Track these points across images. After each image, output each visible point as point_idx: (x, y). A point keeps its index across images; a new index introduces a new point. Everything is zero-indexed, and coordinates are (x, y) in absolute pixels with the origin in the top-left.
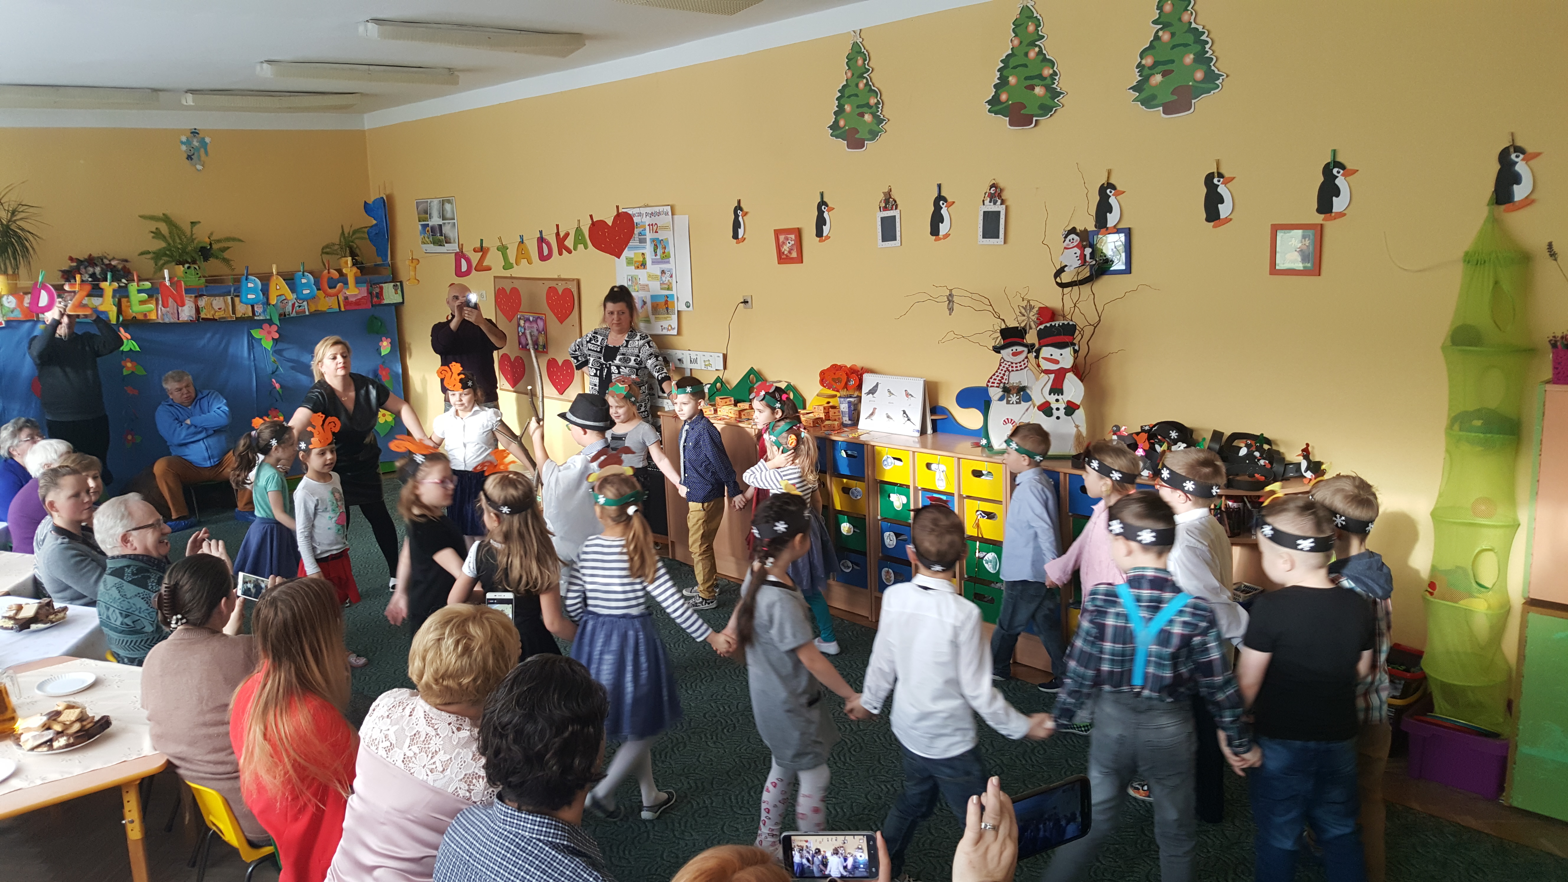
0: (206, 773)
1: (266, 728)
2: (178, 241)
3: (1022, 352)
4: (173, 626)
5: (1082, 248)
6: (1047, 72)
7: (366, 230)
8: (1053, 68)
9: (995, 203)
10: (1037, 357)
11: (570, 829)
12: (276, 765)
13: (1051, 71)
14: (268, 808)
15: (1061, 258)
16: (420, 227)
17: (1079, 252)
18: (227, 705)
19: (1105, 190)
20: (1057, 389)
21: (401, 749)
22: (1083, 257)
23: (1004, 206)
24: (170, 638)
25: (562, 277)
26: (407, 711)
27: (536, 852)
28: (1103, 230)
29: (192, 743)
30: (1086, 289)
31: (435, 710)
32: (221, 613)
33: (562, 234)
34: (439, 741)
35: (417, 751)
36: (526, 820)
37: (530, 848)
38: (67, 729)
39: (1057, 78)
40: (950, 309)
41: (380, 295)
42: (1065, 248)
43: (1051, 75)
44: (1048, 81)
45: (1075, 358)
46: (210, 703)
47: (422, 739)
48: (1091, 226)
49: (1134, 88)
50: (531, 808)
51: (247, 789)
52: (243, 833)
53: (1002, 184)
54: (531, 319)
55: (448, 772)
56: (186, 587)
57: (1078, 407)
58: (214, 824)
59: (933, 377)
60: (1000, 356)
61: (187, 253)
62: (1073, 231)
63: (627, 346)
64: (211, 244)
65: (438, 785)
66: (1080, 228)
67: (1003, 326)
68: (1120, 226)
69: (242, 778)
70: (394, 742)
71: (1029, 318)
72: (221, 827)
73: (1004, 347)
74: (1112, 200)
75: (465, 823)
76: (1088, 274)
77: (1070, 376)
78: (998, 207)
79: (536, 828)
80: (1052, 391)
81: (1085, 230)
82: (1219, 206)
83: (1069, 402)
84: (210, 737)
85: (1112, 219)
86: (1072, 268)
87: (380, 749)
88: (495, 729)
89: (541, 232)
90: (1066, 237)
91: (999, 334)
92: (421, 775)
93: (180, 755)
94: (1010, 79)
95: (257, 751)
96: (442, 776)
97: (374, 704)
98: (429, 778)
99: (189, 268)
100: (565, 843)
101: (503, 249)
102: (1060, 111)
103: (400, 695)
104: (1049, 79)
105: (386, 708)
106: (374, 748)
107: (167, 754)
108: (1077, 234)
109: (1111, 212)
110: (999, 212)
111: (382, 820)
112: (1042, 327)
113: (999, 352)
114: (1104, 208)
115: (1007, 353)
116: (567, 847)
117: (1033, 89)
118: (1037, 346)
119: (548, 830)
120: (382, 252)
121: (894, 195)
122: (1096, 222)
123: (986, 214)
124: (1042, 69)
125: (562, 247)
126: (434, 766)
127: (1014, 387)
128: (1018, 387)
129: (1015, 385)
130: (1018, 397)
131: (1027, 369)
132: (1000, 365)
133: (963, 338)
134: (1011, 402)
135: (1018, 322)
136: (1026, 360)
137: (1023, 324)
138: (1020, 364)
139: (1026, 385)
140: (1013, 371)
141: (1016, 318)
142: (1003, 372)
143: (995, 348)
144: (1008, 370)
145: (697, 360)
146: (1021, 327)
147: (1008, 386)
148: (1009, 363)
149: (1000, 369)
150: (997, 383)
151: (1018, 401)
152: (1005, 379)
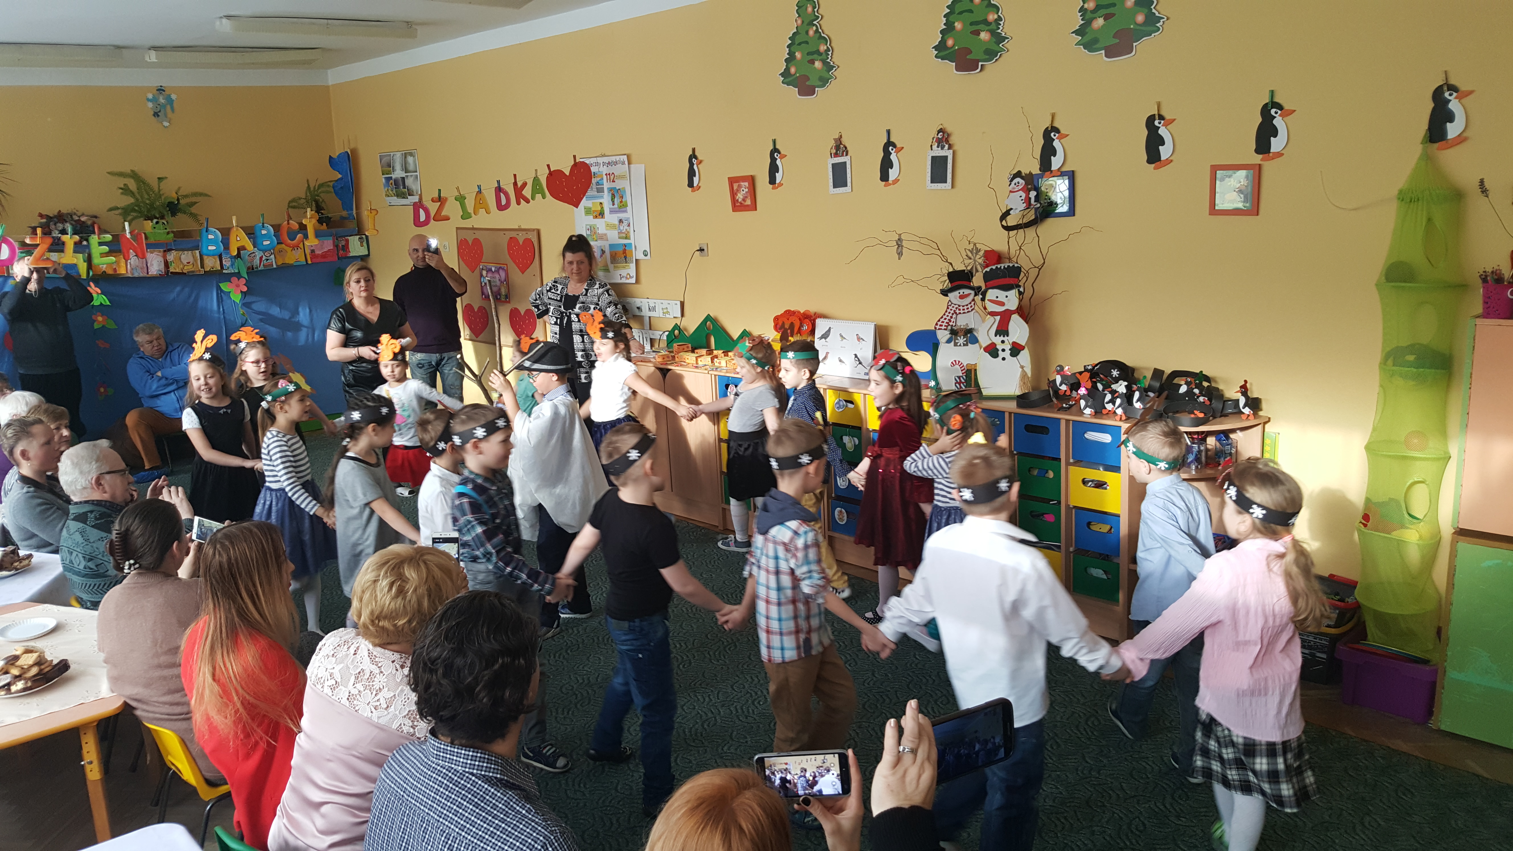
0: (162, 714)
1: (214, 668)
2: (146, 196)
3: (969, 294)
4: (126, 571)
5: (1027, 191)
6: (992, 17)
7: (331, 184)
8: (997, 13)
9: (942, 149)
10: (983, 299)
11: (503, 762)
12: (227, 706)
13: (996, 16)
14: (220, 746)
15: (1007, 202)
16: (384, 180)
17: (1024, 195)
18: (178, 648)
19: (1050, 133)
20: (1002, 331)
21: (346, 687)
22: (1028, 200)
23: (951, 151)
24: (125, 582)
25: (523, 227)
26: (352, 650)
27: (469, 786)
28: (1048, 173)
29: (147, 685)
30: (1030, 232)
31: (379, 649)
32: (173, 556)
33: (519, 184)
34: (383, 679)
35: (362, 689)
36: (458, 755)
37: (462, 782)
38: (25, 673)
39: (1001, 23)
40: (899, 254)
41: (346, 247)
42: (1011, 192)
43: (996, 20)
44: (993, 26)
45: (1020, 300)
46: (164, 646)
47: (366, 677)
48: (1036, 170)
49: (1076, 32)
50: (464, 742)
51: (199, 729)
52: (201, 772)
53: (949, 129)
54: (493, 269)
55: (392, 709)
56: (137, 533)
57: (1023, 348)
58: (173, 764)
59: (883, 321)
60: (947, 299)
61: (155, 209)
62: (1018, 174)
63: (586, 295)
64: (178, 200)
65: (382, 721)
66: (1025, 171)
67: (951, 270)
68: (1064, 169)
69: (194, 719)
70: (339, 680)
71: (975, 260)
72: (180, 766)
73: (951, 290)
74: (1056, 144)
75: (400, 759)
76: (1033, 217)
77: (1015, 317)
78: (946, 152)
79: (469, 762)
80: (998, 333)
81: (1030, 173)
82: (1160, 147)
83: (1014, 344)
84: (165, 678)
85: (1056, 163)
86: (1017, 211)
87: (326, 687)
88: (425, 664)
89: (498, 182)
90: (1011, 181)
91: (946, 278)
92: (366, 712)
93: (135, 697)
94: (956, 24)
95: (207, 692)
96: (386, 712)
97: (321, 644)
98: (374, 715)
99: (157, 223)
100: (498, 776)
101: (461, 199)
102: (1005, 56)
103: (345, 635)
104: (993, 24)
105: (332, 647)
106: (319, 686)
107: (123, 696)
108: (1022, 178)
109: (1055, 156)
110: (947, 157)
111: (328, 757)
112: (988, 269)
113: (947, 295)
114: (1048, 151)
115: (954, 296)
116: (500, 780)
117: (979, 34)
118: (983, 288)
119: (481, 764)
120: (347, 206)
121: (845, 141)
122: (1041, 165)
123: (934, 158)
124: (987, 14)
125: (520, 197)
126: (378, 703)
127: (961, 330)
128: (965, 330)
129: (962, 327)
130: (965, 339)
131: (974, 311)
132: (948, 308)
133: (912, 282)
134: (959, 344)
135: (965, 265)
136: (973, 303)
137: (970, 267)
138: (967, 307)
139: (973, 327)
140: (960, 313)
141: (962, 261)
142: (950, 315)
143: (942, 291)
144: (956, 313)
145: (656, 308)
146: (967, 270)
147: (955, 329)
148: (957, 306)
149: (948, 312)
150: (945, 326)
151: (965, 343)
152: (952, 322)
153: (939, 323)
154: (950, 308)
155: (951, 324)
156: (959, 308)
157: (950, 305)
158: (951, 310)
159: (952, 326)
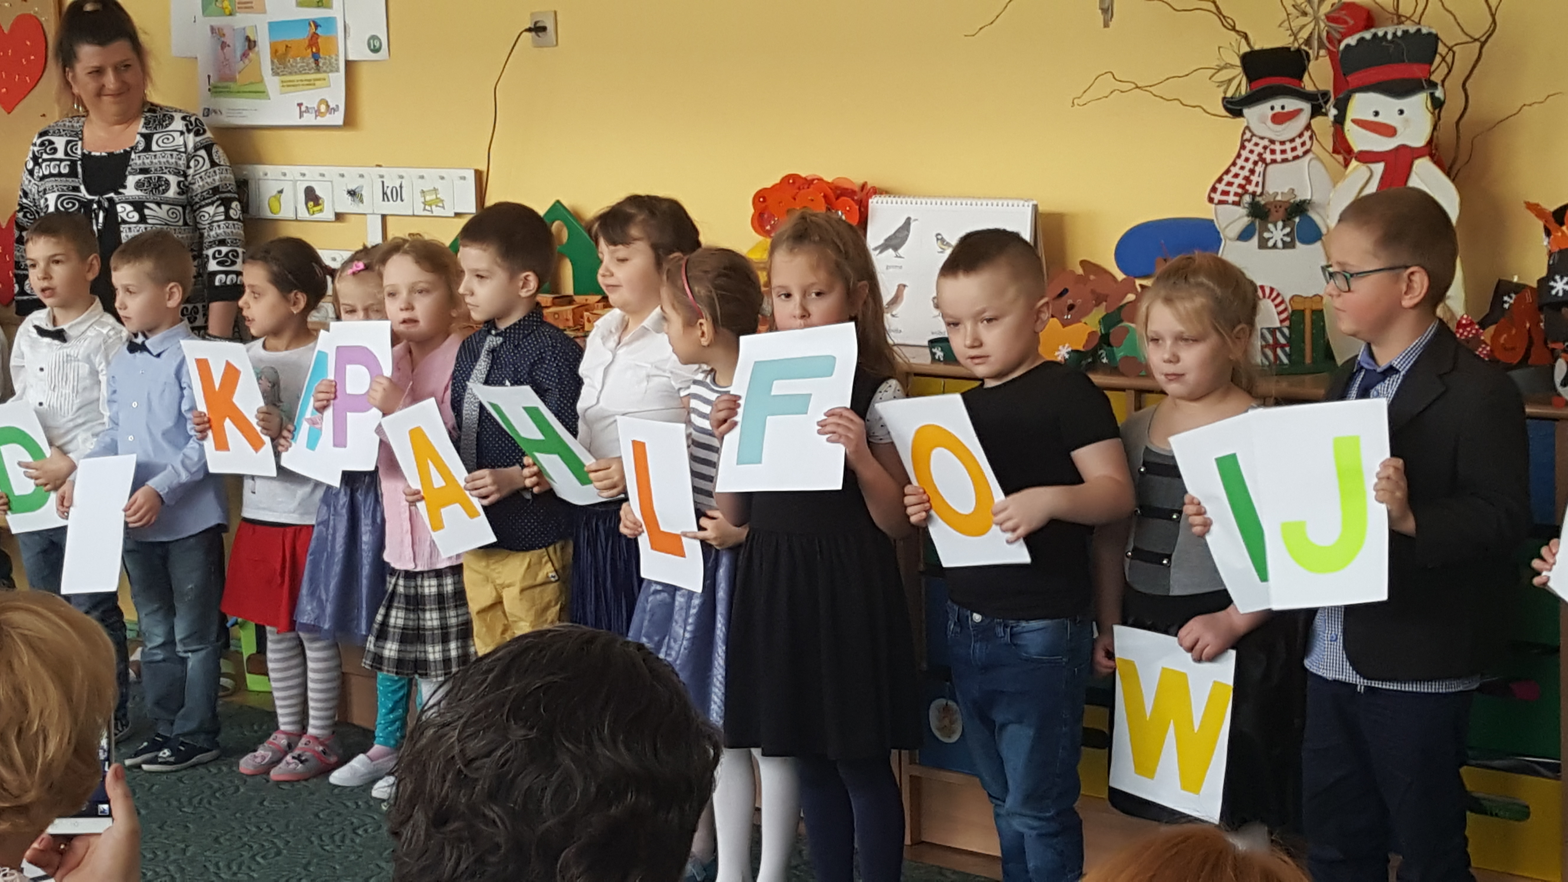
3: (1298, 112)
10: (1337, 122)
45: (1436, 122)
67: (1245, 49)
71: (1316, 19)
77: (1424, 166)
91: (1237, 70)
112: (1343, 46)
113: (1240, 114)
115: (1258, 116)
127: (1277, 205)
128: (1287, 205)
129: (1279, 198)
130: (1288, 230)
131: (1309, 156)
132: (1243, 147)
133: (1137, 90)
134: (1270, 244)
135: (1290, 32)
136: (1307, 134)
137: (1304, 34)
138: (1293, 145)
139: (1309, 198)
140: (1274, 161)
141: (1284, 21)
142: (1249, 165)
143: (1227, 102)
144: (1263, 160)
145: (404, 190)
146: (1296, 45)
147: (1263, 202)
148: (1266, 142)
149: (1243, 158)
150: (1236, 194)
151: (1288, 239)
152: (1254, 183)
153: (1221, 187)
154: (1250, 146)
155: (1251, 188)
156: (1272, 147)
157: (1249, 141)
158: (1251, 152)
159: (1254, 194)
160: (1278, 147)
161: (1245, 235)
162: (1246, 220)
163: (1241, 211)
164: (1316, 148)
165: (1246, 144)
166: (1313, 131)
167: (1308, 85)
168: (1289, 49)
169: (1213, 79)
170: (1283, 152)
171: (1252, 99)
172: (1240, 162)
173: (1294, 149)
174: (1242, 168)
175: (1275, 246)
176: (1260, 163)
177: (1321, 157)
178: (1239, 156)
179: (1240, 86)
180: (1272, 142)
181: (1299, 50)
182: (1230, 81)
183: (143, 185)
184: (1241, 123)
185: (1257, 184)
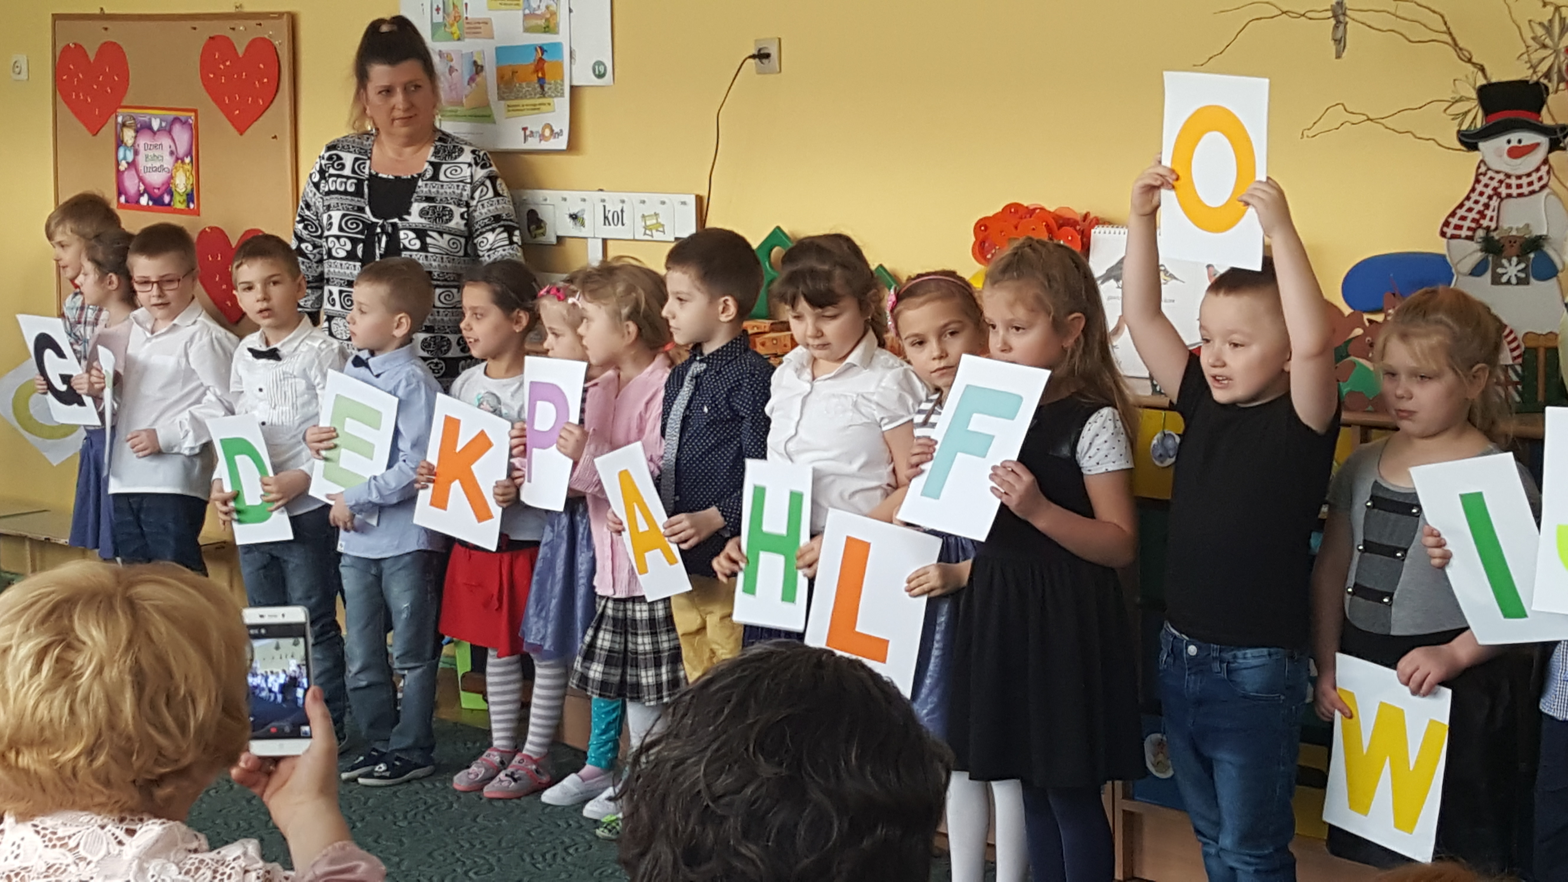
3: (1535, 146)
25: (248, 9)
54: (157, 121)
60: (1475, 157)
63: (435, 177)
67: (1484, 83)
71: (1557, 52)
91: (1473, 102)
113: (1475, 148)
115: (1494, 149)
127: (1512, 240)
128: (1523, 240)
129: (1514, 233)
130: (1522, 266)
131: (1546, 191)
132: (1477, 181)
133: (1369, 122)
134: (1504, 279)
135: (1528, 65)
136: (1544, 169)
137: (1543, 68)
138: (1530, 179)
139: (1544, 233)
140: (1509, 196)
141: (1522, 54)
142: (1484, 200)
143: (1463, 135)
144: (1499, 195)
145: (624, 214)
146: (1535, 78)
147: (1497, 238)
148: (1501, 176)
149: (1477, 192)
150: (1469, 229)
151: (1523, 275)
152: (1488, 218)
153: (1454, 221)
154: (1484, 180)
155: (1485, 223)
156: (1508, 181)
157: (1485, 174)
158: (1486, 186)
159: (1488, 229)
160: (1513, 182)
161: (1477, 271)
162: (1479, 255)
163: (1474, 246)
164: (1553, 183)
165: (1481, 177)
166: (1550, 167)
167: (1546, 119)
168: (1527, 82)
169: (1448, 111)
170: (1519, 186)
171: (1487, 133)
172: (1475, 196)
173: (1530, 184)
174: (1476, 202)
175: (1508, 282)
176: (1495, 198)
177: (1558, 191)
178: (1473, 190)
179: (1477, 119)
180: (1508, 176)
181: (1537, 83)
182: (1465, 114)
183: (428, 213)
184: (1476, 156)
185: (1491, 219)
